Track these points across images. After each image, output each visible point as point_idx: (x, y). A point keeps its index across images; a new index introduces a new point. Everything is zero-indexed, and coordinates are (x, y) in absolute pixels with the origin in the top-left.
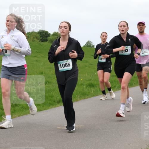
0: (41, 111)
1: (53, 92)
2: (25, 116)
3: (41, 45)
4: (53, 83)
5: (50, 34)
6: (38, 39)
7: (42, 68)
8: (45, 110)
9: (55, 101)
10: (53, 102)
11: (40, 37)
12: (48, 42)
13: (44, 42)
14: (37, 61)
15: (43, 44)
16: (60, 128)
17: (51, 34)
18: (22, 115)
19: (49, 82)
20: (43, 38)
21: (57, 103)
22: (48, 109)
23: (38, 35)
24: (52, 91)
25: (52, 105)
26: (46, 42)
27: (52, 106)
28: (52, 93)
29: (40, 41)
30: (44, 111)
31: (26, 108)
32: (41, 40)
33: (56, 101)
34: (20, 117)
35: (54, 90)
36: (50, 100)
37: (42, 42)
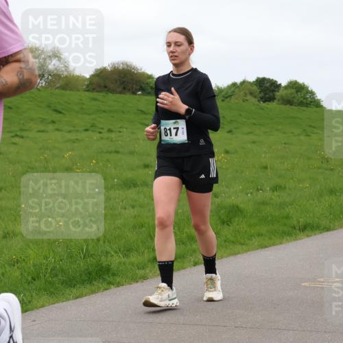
0: (266, 247)
1: (290, 207)
2: (232, 258)
3: (263, 109)
4: (290, 189)
5: (280, 84)
6: (255, 97)
7: (265, 157)
8: (274, 245)
9: (294, 228)
10: (290, 229)
11: (260, 92)
12: (276, 101)
13: (267, 103)
14: (254, 142)
15: (267, 108)
16: (307, 284)
17: (283, 85)
18: (225, 255)
19: (280, 187)
20: (265, 94)
21: (300, 230)
22: (281, 243)
23: (255, 88)
24: (287, 207)
25: (289, 234)
26: (273, 101)
27: (288, 238)
28: (287, 210)
29: (259, 101)
30: (272, 248)
31: (233, 242)
32: (262, 98)
33: (297, 228)
34: (223, 260)
35: (291, 204)
36: (285, 225)
37: (264, 102)
